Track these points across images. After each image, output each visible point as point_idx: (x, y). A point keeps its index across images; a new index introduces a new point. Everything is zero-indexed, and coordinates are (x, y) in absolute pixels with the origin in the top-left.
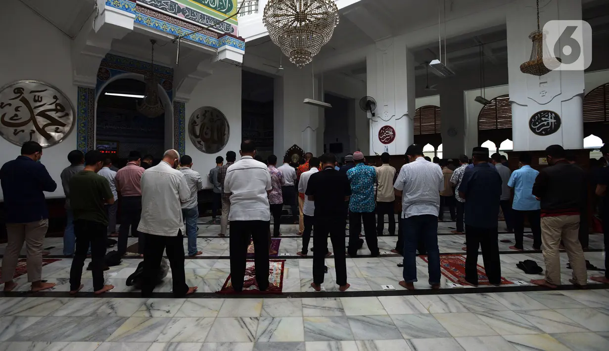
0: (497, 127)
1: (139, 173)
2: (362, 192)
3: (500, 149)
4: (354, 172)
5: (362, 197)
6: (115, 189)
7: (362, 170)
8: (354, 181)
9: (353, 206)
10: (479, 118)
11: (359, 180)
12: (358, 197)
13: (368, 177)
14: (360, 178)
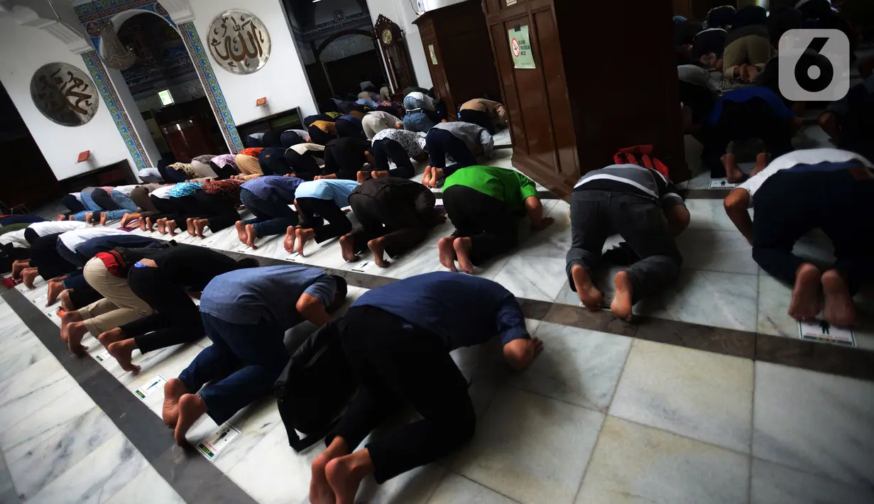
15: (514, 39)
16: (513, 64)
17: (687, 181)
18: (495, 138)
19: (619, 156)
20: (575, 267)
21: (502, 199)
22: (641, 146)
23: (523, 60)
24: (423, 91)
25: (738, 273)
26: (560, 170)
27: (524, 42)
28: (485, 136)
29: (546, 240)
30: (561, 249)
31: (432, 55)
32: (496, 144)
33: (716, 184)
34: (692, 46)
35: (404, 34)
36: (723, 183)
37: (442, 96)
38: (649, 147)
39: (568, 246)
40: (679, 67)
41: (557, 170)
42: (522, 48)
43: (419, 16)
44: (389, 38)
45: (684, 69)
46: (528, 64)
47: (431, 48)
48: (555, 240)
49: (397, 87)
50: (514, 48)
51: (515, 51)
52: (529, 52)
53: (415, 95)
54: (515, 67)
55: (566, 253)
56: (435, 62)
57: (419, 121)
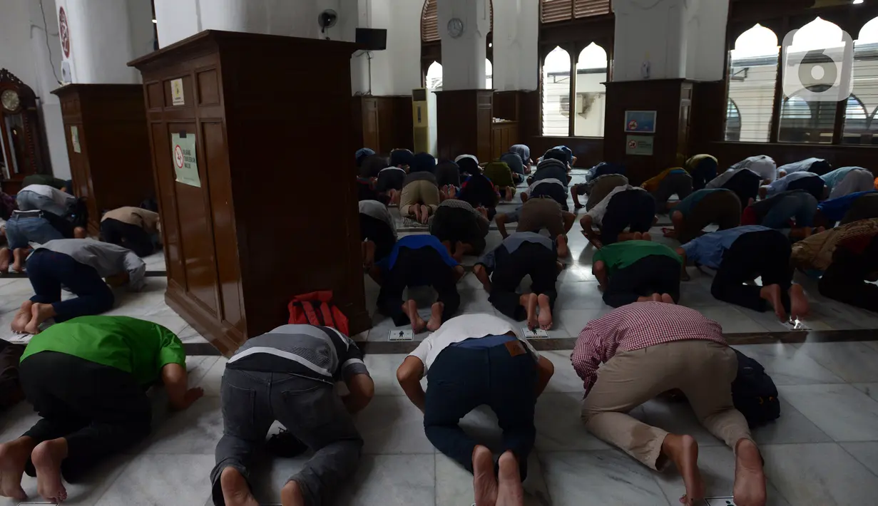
15: (178, 146)
16: (174, 176)
17: (367, 331)
18: (147, 260)
19: (294, 304)
20: (226, 470)
21: (128, 369)
22: (319, 292)
23: (187, 175)
24: (57, 184)
25: (415, 454)
26: (223, 318)
27: (188, 153)
28: (132, 260)
29: (192, 424)
30: (212, 437)
31: (74, 139)
32: (148, 268)
33: (394, 334)
34: (376, 179)
35: (41, 103)
36: (401, 334)
37: (83, 195)
38: (328, 294)
39: (219, 432)
40: (360, 202)
41: (219, 317)
42: (186, 159)
43: (61, 86)
44: (13, 102)
45: (367, 205)
46: (193, 180)
47: (74, 130)
48: (203, 423)
49: (16, 171)
50: (177, 156)
51: (178, 160)
52: (194, 165)
53: (38, 190)
54: (177, 180)
55: (215, 444)
56: (77, 149)
57: (33, 229)
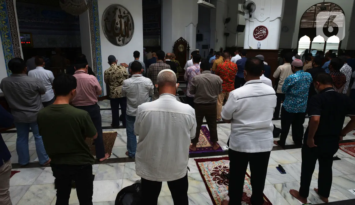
0: (313, 26)
1: (90, 82)
2: (301, 96)
3: (313, 42)
4: (297, 78)
5: (300, 100)
6: (52, 87)
7: (304, 76)
8: (296, 86)
9: (290, 107)
10: (301, 19)
11: (300, 85)
12: (297, 100)
13: (308, 83)
14: (302, 83)
44: (182, 49)
